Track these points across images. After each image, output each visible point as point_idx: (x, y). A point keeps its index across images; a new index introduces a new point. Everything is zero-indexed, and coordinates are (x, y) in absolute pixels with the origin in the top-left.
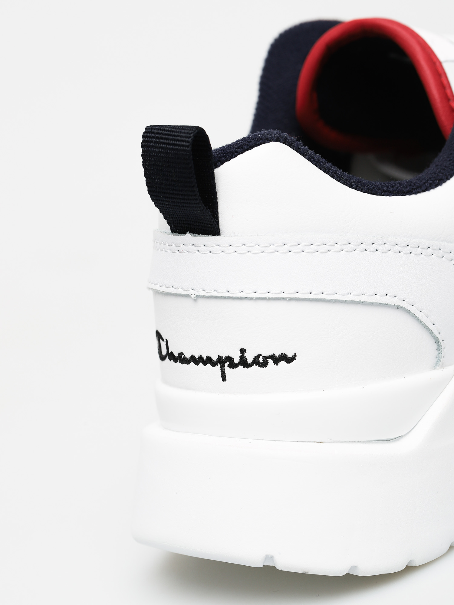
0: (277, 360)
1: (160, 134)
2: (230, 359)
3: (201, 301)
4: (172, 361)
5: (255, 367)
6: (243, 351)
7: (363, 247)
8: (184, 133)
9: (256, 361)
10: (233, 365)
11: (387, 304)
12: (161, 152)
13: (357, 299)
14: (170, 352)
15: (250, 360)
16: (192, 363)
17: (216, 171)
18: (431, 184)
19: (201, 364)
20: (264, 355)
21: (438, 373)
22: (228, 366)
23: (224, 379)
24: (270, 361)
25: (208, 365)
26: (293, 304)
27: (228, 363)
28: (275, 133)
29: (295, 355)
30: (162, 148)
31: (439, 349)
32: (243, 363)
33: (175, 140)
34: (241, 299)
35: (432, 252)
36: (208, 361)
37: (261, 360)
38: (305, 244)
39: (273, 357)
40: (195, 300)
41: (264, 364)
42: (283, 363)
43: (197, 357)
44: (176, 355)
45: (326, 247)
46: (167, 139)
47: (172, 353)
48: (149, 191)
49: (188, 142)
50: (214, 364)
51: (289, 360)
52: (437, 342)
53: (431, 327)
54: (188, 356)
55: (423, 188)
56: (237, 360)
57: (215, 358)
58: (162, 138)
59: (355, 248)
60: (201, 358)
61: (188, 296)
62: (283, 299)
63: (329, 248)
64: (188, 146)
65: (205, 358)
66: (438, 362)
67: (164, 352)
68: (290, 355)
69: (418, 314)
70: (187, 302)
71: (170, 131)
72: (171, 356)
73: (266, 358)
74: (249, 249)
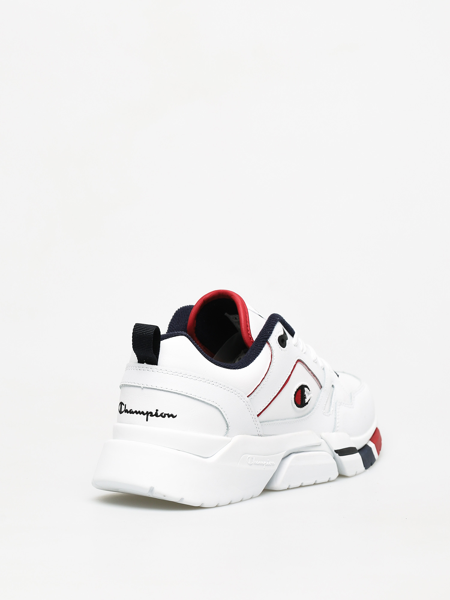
0: (169, 416)
1: (141, 327)
2: (151, 413)
3: (145, 389)
4: (126, 413)
5: (160, 417)
6: (157, 410)
7: (209, 381)
8: (151, 328)
9: (161, 415)
10: (152, 415)
11: (213, 406)
12: (141, 333)
13: (203, 400)
14: (126, 409)
15: (159, 414)
16: (135, 413)
17: (161, 341)
18: (237, 367)
19: (139, 414)
20: (164, 413)
21: (225, 438)
22: (150, 415)
23: (147, 420)
24: (167, 416)
25: (142, 414)
26: (180, 396)
27: (150, 414)
28: (185, 333)
29: (176, 416)
30: (141, 332)
31: (228, 429)
32: (156, 415)
33: (147, 330)
34: (161, 390)
35: (233, 391)
36: (143, 413)
37: (163, 415)
38: (189, 375)
39: (168, 414)
40: (142, 389)
41: (164, 417)
42: (171, 417)
43: (138, 411)
44: (129, 410)
45: (196, 378)
46: (145, 329)
47: (127, 409)
48: (133, 347)
49: (153, 331)
50: (144, 414)
51: (174, 417)
52: (228, 426)
53: (227, 419)
54: (134, 411)
55: (234, 368)
56: (154, 414)
57: (145, 412)
58: (142, 328)
59: (206, 381)
60: (139, 412)
61: (140, 387)
62: (176, 393)
63: (197, 379)
64: (152, 333)
65: (141, 412)
66: (226, 434)
67: (123, 409)
68: (174, 415)
69: (223, 413)
70: (140, 389)
71: (146, 326)
72: (126, 411)
73: (165, 414)
74: (168, 372)
